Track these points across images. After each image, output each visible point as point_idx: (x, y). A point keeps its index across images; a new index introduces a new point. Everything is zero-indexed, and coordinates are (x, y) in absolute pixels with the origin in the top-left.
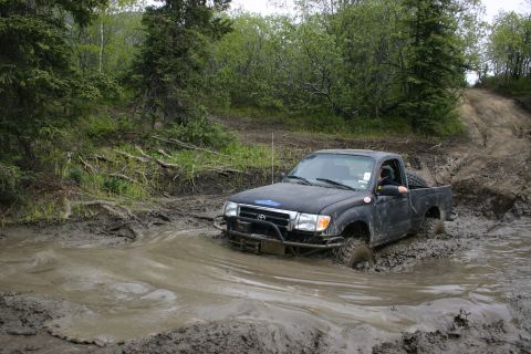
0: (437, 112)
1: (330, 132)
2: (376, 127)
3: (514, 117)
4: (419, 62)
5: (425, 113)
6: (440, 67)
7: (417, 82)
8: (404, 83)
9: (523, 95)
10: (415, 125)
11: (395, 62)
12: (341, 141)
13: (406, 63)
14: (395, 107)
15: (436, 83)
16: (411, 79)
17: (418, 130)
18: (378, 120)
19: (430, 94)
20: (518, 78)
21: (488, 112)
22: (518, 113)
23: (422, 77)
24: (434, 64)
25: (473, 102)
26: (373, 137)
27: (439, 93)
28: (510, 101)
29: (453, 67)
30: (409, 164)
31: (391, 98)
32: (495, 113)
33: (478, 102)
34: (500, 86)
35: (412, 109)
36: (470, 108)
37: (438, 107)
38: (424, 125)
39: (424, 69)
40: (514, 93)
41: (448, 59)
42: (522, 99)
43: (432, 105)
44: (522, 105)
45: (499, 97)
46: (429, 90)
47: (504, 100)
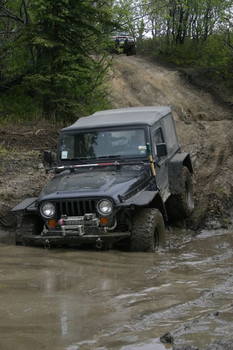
0: (78, 89)
3: (179, 95)
4: (51, 16)
5: (61, 90)
6: (80, 24)
7: (48, 44)
8: (30, 46)
9: (189, 65)
10: (48, 108)
11: (16, 13)
13: (32, 16)
14: (18, 80)
15: (76, 47)
16: (39, 40)
17: (53, 116)
19: (67, 63)
20: (182, 42)
21: (146, 88)
22: (184, 90)
23: (55, 38)
24: (70, 19)
25: (126, 74)
27: (79, 61)
28: (173, 73)
29: (97, 25)
30: (41, 165)
31: (12, 68)
32: (155, 90)
33: (132, 74)
34: (161, 52)
35: (43, 84)
36: (123, 83)
37: (79, 83)
38: (62, 108)
39: (57, 25)
40: (178, 62)
41: (91, 12)
42: (186, 70)
43: (70, 79)
44: (191, 81)
45: (160, 68)
46: (66, 57)
47: (166, 72)
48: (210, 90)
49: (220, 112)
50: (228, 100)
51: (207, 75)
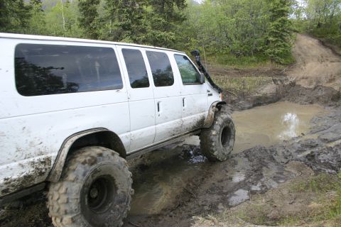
1: (231, 65)
2: (253, 61)
3: (318, 50)
7: (274, 40)
9: (323, 37)
10: (272, 60)
12: (238, 70)
14: (261, 51)
17: (274, 63)
18: (254, 58)
21: (305, 47)
22: (320, 48)
23: (275, 37)
26: (252, 67)
28: (316, 40)
32: (309, 48)
34: (312, 32)
35: (270, 53)
38: (277, 60)
40: (318, 35)
42: (322, 39)
43: (281, 51)
44: (323, 44)
45: (310, 38)
46: (280, 43)
47: (313, 39)
48: (331, 48)
49: (335, 58)
50: (338, 52)
51: (330, 41)
